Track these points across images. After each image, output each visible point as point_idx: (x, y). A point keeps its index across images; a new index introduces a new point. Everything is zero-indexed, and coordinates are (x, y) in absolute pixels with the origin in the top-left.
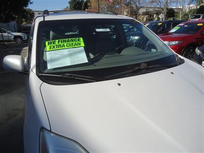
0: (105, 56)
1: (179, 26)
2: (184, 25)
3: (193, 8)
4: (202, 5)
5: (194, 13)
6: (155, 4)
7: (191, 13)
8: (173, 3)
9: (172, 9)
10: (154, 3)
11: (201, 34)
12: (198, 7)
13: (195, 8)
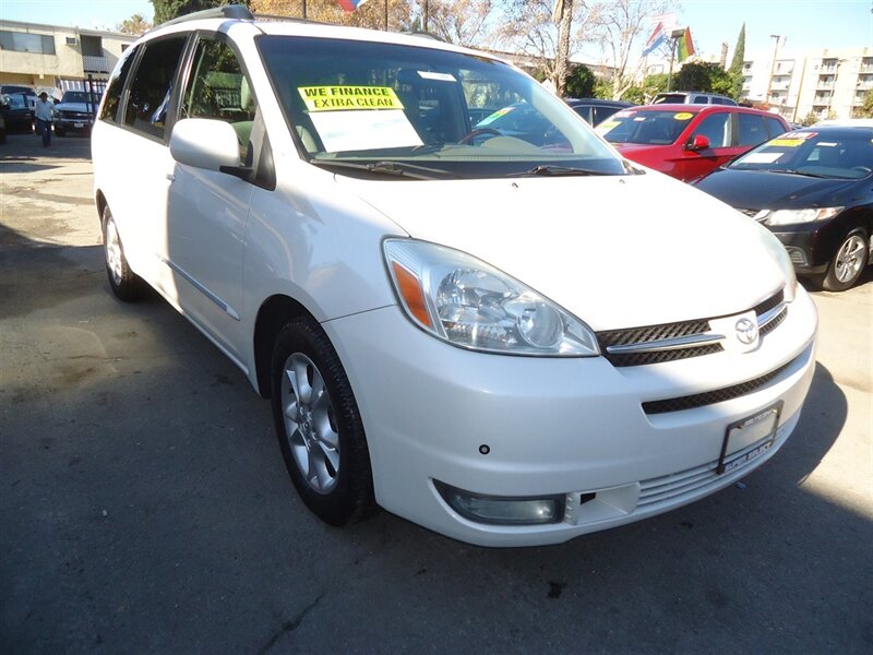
0: (446, 146)
1: (616, 120)
2: (632, 117)
3: (658, 71)
4: (689, 60)
5: (662, 88)
6: (520, 40)
7: (652, 89)
8: (586, 45)
9: (583, 68)
10: (517, 38)
11: (687, 148)
12: (677, 68)
13: (667, 72)
